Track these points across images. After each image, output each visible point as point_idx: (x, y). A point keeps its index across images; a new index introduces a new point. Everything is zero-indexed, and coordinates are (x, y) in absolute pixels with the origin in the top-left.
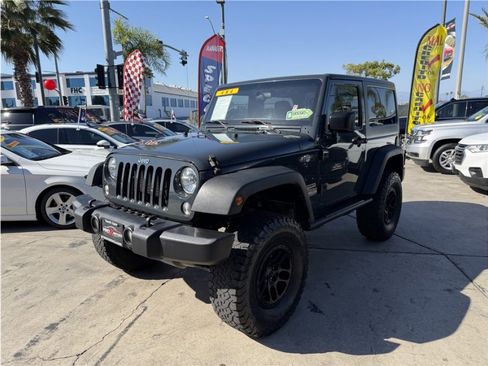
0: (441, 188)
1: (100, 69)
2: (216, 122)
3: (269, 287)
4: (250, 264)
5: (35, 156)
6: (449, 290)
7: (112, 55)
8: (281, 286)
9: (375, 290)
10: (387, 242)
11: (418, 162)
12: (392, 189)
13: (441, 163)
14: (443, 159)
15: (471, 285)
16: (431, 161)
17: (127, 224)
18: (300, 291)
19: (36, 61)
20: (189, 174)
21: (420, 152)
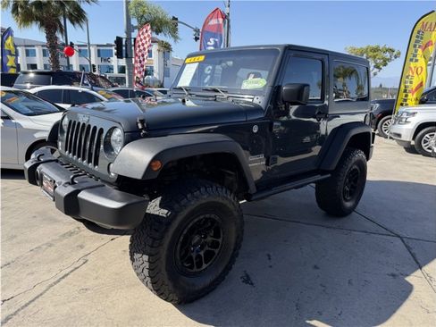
0: (418, 169)
1: (119, 40)
2: (181, 89)
3: (194, 255)
4: (166, 230)
5: (30, 112)
6: (393, 275)
7: (130, 29)
8: (209, 255)
9: (316, 267)
10: (345, 219)
11: (401, 142)
12: (355, 167)
13: (423, 145)
14: (425, 142)
15: (418, 272)
16: (413, 143)
17: (58, 179)
18: (232, 261)
19: (64, 31)
20: (118, 134)
21: (403, 133)
